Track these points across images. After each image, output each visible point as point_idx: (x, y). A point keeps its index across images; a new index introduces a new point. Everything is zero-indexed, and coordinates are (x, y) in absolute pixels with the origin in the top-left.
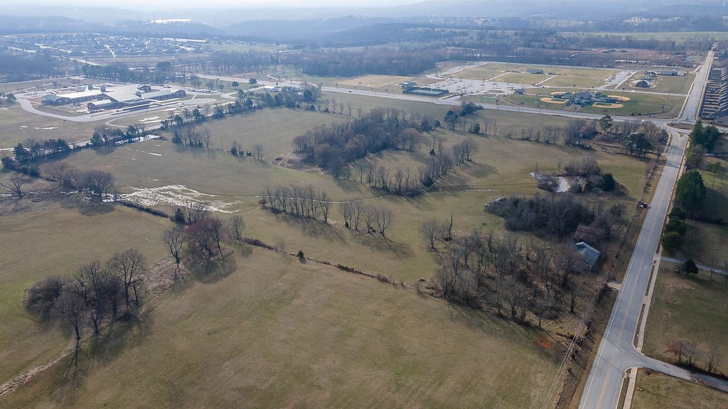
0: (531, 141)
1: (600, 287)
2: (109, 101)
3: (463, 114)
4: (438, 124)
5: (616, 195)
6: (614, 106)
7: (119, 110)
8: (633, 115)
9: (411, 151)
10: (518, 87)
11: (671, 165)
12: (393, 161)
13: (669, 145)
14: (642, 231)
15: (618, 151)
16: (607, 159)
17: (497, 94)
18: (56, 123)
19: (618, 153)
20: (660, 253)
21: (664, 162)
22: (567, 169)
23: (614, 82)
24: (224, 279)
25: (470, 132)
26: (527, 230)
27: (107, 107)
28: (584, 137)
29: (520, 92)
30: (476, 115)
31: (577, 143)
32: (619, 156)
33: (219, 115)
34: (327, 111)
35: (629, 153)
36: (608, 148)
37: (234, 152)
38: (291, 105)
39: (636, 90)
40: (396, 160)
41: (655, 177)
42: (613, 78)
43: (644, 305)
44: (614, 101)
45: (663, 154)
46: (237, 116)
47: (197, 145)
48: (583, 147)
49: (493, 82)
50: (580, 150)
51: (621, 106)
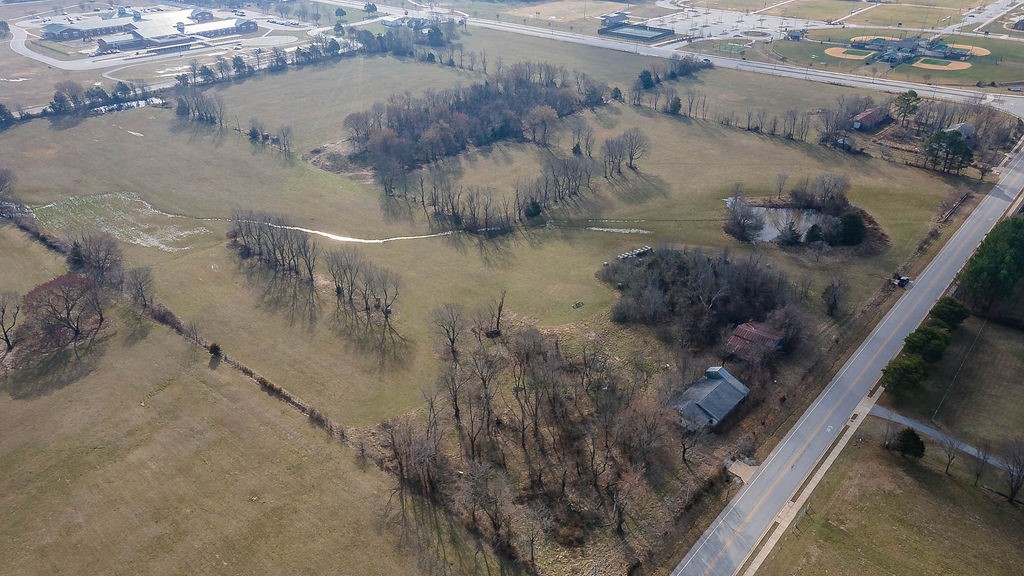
0: (762, 133)
1: (712, 470)
2: (130, 37)
3: (673, 76)
4: (617, 94)
5: (860, 255)
6: (955, 66)
7: (140, 51)
8: (979, 85)
9: (543, 144)
10: (798, 25)
11: (1000, 194)
12: (502, 162)
13: (1017, 151)
14: (869, 340)
15: (911, 159)
16: (883, 174)
17: (754, 39)
18: (34, 72)
19: (911, 165)
20: (877, 396)
21: (991, 186)
22: (794, 194)
23: (979, 18)
24: (56, 392)
25: (665, 111)
26: (647, 324)
27: (125, 46)
28: (862, 130)
29: (795, 36)
30: (695, 78)
31: (840, 141)
32: (910, 171)
33: (279, 66)
34: (451, 63)
35: (929, 165)
36: (895, 152)
37: (254, 135)
38: (401, 52)
39: (1010, 34)
40: (509, 160)
41: (955, 220)
42: (980, 11)
43: (776, 525)
44: (956, 56)
45: (995, 170)
46: (306, 69)
47: (208, 120)
48: (849, 150)
49: (759, 17)
50: (841, 155)
51: (966, 65)
